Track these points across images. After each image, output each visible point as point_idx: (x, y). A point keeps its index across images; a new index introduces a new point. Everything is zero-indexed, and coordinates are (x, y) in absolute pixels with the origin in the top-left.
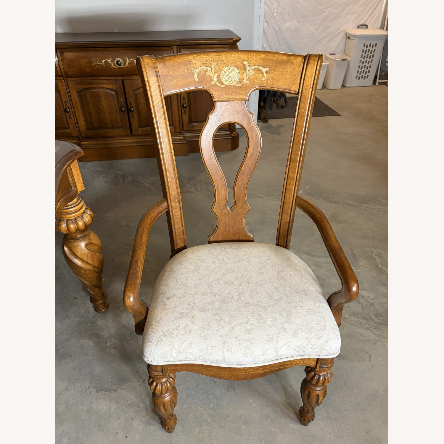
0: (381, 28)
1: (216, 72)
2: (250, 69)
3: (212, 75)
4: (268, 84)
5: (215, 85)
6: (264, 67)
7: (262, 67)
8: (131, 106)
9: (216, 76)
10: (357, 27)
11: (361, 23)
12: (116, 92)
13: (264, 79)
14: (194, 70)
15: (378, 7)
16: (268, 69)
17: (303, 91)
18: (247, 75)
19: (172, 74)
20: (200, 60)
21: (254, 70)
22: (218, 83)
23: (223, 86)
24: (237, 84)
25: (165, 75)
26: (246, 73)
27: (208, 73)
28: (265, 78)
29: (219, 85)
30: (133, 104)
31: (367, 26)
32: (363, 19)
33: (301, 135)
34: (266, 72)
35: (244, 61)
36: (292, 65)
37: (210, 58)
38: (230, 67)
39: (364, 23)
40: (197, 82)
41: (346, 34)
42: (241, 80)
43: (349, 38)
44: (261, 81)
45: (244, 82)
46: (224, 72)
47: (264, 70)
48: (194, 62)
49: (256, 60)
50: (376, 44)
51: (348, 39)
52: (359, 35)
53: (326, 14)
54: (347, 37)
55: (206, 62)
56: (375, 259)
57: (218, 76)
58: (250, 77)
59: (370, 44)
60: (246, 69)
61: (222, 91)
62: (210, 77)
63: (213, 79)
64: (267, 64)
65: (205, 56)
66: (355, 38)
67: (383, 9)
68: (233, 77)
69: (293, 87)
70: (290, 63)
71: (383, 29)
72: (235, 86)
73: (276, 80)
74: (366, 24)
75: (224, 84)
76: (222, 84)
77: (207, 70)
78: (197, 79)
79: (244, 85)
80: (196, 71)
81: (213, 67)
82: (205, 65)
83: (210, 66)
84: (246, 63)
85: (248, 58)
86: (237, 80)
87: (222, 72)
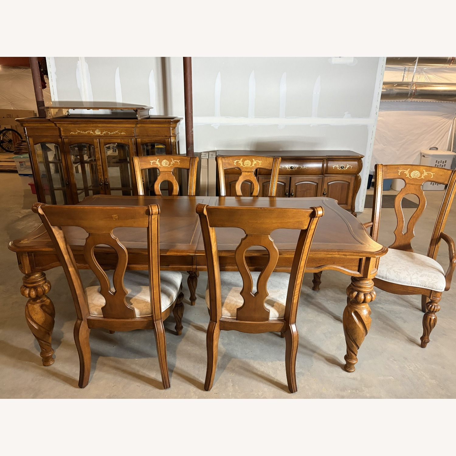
0: (448, 150)
1: (409, 172)
2: (425, 173)
3: (407, 174)
8: (292, 192)
10: (429, 149)
11: (432, 146)
12: (285, 184)
13: (431, 177)
15: (445, 136)
16: (434, 174)
19: (389, 171)
20: (403, 167)
21: (427, 174)
22: (409, 177)
24: (418, 178)
25: (386, 171)
27: (405, 173)
29: (410, 178)
30: (294, 191)
31: (437, 149)
32: (434, 143)
33: (447, 202)
38: (416, 171)
39: (435, 146)
41: (421, 153)
42: (420, 177)
43: (424, 156)
47: (432, 174)
48: (400, 168)
50: (446, 161)
51: (422, 157)
52: (432, 154)
53: (404, 140)
54: (422, 156)
57: (410, 174)
58: (425, 176)
59: (441, 161)
61: (410, 180)
66: (429, 157)
67: (449, 137)
68: (417, 175)
69: (446, 182)
71: (450, 151)
72: (417, 179)
74: (437, 147)
76: (411, 177)
77: (405, 171)
78: (399, 174)
79: (421, 179)
80: (400, 171)
81: (408, 171)
82: (405, 169)
83: (407, 170)
84: (424, 170)
85: (425, 169)
86: (419, 176)
87: (412, 173)
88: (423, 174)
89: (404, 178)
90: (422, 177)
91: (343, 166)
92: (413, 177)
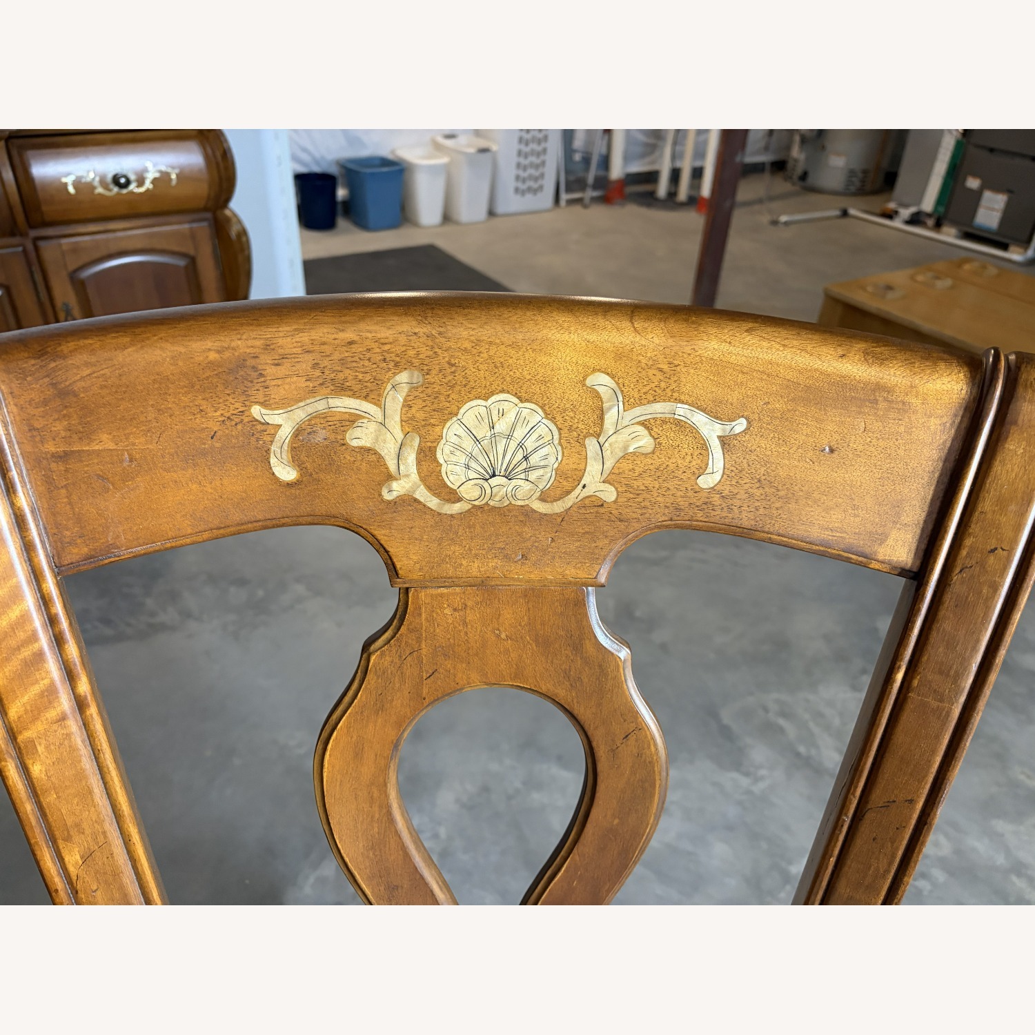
1: (410, 424)
2: (626, 422)
3: (388, 450)
4: (730, 509)
5: (409, 501)
6: (715, 415)
7: (704, 411)
9: (411, 458)
13: (706, 482)
14: (274, 417)
16: (740, 425)
17: (956, 577)
18: (607, 454)
19: (112, 446)
20: (309, 357)
21: (649, 429)
22: (423, 494)
23: (456, 508)
24: (542, 499)
25: (64, 457)
26: (602, 440)
27: (360, 437)
28: (717, 477)
29: (433, 502)
33: (912, 801)
34: (724, 441)
35: (594, 370)
36: (892, 415)
37: (374, 345)
38: (506, 406)
40: (289, 485)
42: (569, 477)
44: (691, 494)
45: (586, 492)
46: (461, 431)
47: (711, 430)
48: (270, 371)
49: (665, 367)
55: (348, 371)
56: (781, 730)
57: (427, 455)
58: (626, 466)
60: (602, 418)
61: (451, 535)
62: (373, 458)
63: (392, 466)
64: (734, 397)
65: (341, 335)
68: (520, 463)
69: (890, 542)
70: (882, 405)
72: (527, 514)
73: (782, 493)
75: (459, 499)
76: (452, 496)
77: (352, 420)
78: (286, 473)
79: (583, 505)
80: (284, 422)
81: (395, 401)
82: (342, 389)
83: (372, 393)
84: (601, 382)
85: (619, 356)
86: (544, 477)
87: (452, 431)
88: (591, 444)
89: (359, 511)
90: (594, 483)
91: (125, 176)
92: (470, 492)
